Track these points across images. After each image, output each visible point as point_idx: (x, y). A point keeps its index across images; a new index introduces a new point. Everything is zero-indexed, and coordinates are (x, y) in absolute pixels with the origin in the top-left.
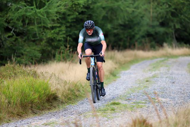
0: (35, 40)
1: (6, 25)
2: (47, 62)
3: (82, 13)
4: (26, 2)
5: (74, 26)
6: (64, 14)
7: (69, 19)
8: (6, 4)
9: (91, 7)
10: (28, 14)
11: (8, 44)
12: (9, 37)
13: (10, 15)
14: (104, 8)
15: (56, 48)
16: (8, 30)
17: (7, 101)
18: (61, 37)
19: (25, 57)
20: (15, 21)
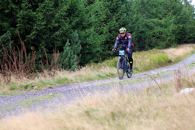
0: (164, 40)
1: (153, 34)
2: (168, 48)
3: (181, 30)
4: (160, 26)
5: (178, 35)
6: (175, 30)
7: (176, 32)
8: (153, 27)
9: (185, 28)
10: (161, 30)
11: (154, 41)
12: (154, 39)
13: (155, 31)
14: (189, 28)
15: (171, 43)
16: (154, 36)
17: (153, 62)
18: (173, 39)
19: (160, 46)
20: (156, 33)
